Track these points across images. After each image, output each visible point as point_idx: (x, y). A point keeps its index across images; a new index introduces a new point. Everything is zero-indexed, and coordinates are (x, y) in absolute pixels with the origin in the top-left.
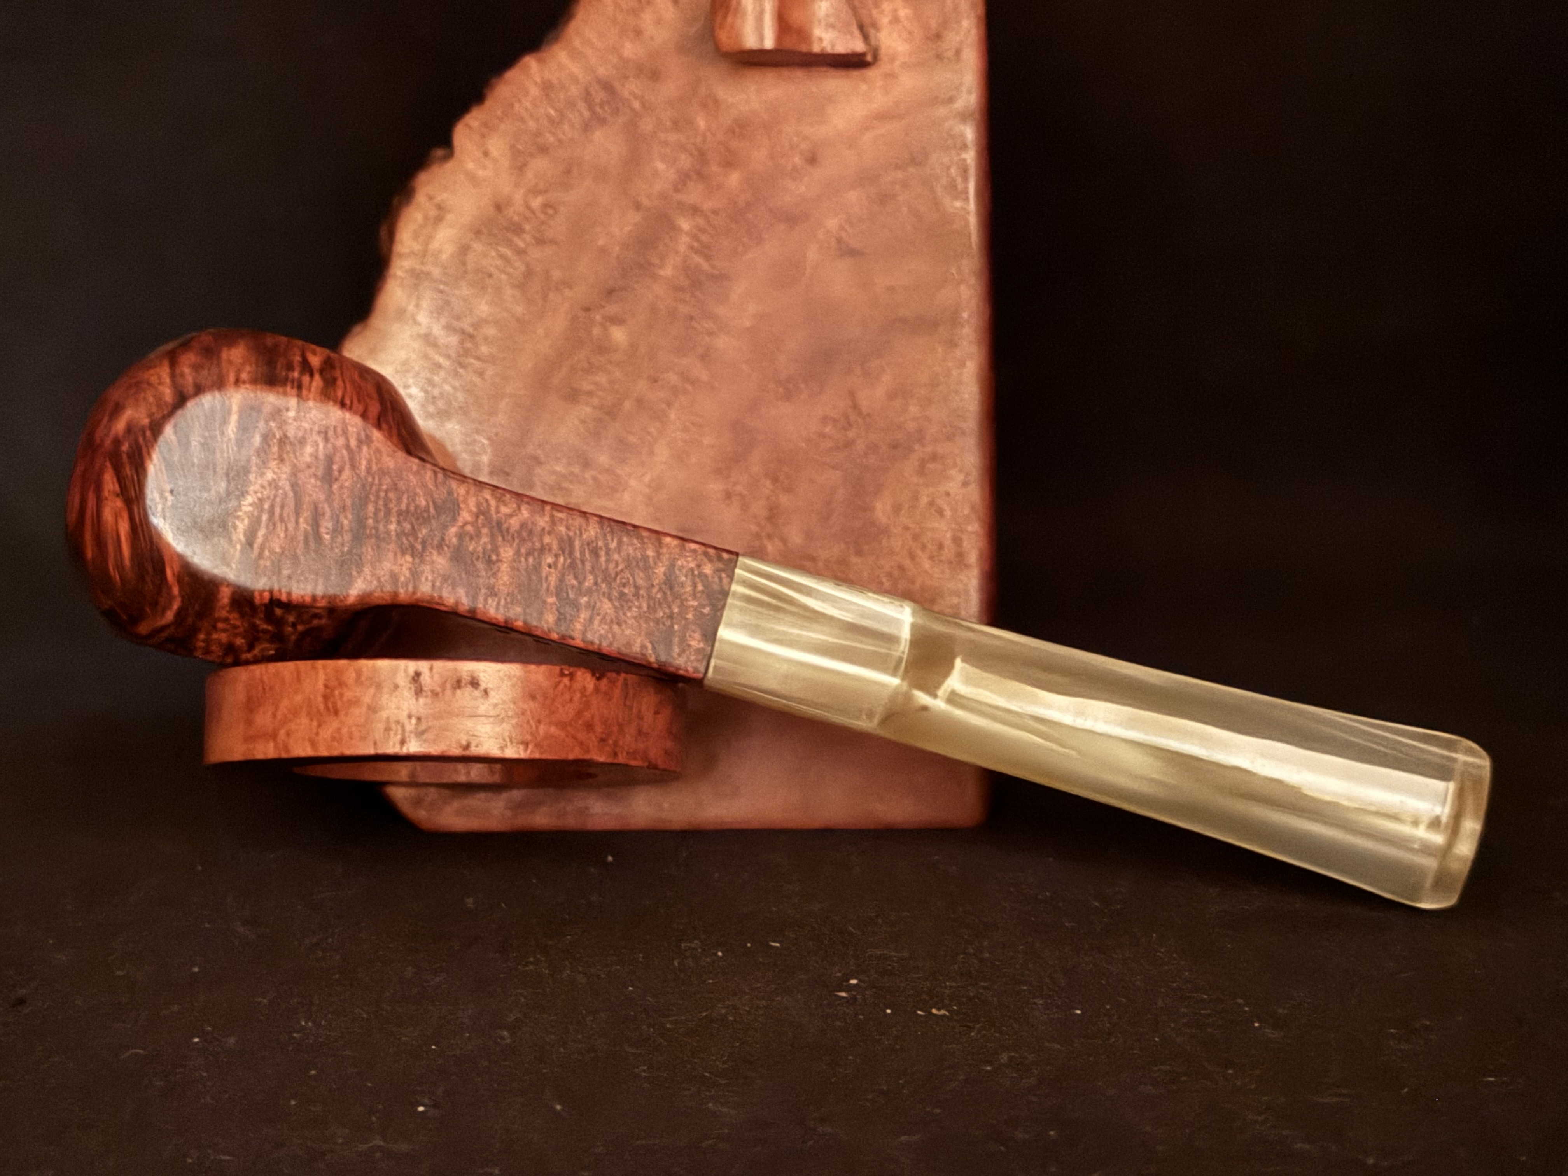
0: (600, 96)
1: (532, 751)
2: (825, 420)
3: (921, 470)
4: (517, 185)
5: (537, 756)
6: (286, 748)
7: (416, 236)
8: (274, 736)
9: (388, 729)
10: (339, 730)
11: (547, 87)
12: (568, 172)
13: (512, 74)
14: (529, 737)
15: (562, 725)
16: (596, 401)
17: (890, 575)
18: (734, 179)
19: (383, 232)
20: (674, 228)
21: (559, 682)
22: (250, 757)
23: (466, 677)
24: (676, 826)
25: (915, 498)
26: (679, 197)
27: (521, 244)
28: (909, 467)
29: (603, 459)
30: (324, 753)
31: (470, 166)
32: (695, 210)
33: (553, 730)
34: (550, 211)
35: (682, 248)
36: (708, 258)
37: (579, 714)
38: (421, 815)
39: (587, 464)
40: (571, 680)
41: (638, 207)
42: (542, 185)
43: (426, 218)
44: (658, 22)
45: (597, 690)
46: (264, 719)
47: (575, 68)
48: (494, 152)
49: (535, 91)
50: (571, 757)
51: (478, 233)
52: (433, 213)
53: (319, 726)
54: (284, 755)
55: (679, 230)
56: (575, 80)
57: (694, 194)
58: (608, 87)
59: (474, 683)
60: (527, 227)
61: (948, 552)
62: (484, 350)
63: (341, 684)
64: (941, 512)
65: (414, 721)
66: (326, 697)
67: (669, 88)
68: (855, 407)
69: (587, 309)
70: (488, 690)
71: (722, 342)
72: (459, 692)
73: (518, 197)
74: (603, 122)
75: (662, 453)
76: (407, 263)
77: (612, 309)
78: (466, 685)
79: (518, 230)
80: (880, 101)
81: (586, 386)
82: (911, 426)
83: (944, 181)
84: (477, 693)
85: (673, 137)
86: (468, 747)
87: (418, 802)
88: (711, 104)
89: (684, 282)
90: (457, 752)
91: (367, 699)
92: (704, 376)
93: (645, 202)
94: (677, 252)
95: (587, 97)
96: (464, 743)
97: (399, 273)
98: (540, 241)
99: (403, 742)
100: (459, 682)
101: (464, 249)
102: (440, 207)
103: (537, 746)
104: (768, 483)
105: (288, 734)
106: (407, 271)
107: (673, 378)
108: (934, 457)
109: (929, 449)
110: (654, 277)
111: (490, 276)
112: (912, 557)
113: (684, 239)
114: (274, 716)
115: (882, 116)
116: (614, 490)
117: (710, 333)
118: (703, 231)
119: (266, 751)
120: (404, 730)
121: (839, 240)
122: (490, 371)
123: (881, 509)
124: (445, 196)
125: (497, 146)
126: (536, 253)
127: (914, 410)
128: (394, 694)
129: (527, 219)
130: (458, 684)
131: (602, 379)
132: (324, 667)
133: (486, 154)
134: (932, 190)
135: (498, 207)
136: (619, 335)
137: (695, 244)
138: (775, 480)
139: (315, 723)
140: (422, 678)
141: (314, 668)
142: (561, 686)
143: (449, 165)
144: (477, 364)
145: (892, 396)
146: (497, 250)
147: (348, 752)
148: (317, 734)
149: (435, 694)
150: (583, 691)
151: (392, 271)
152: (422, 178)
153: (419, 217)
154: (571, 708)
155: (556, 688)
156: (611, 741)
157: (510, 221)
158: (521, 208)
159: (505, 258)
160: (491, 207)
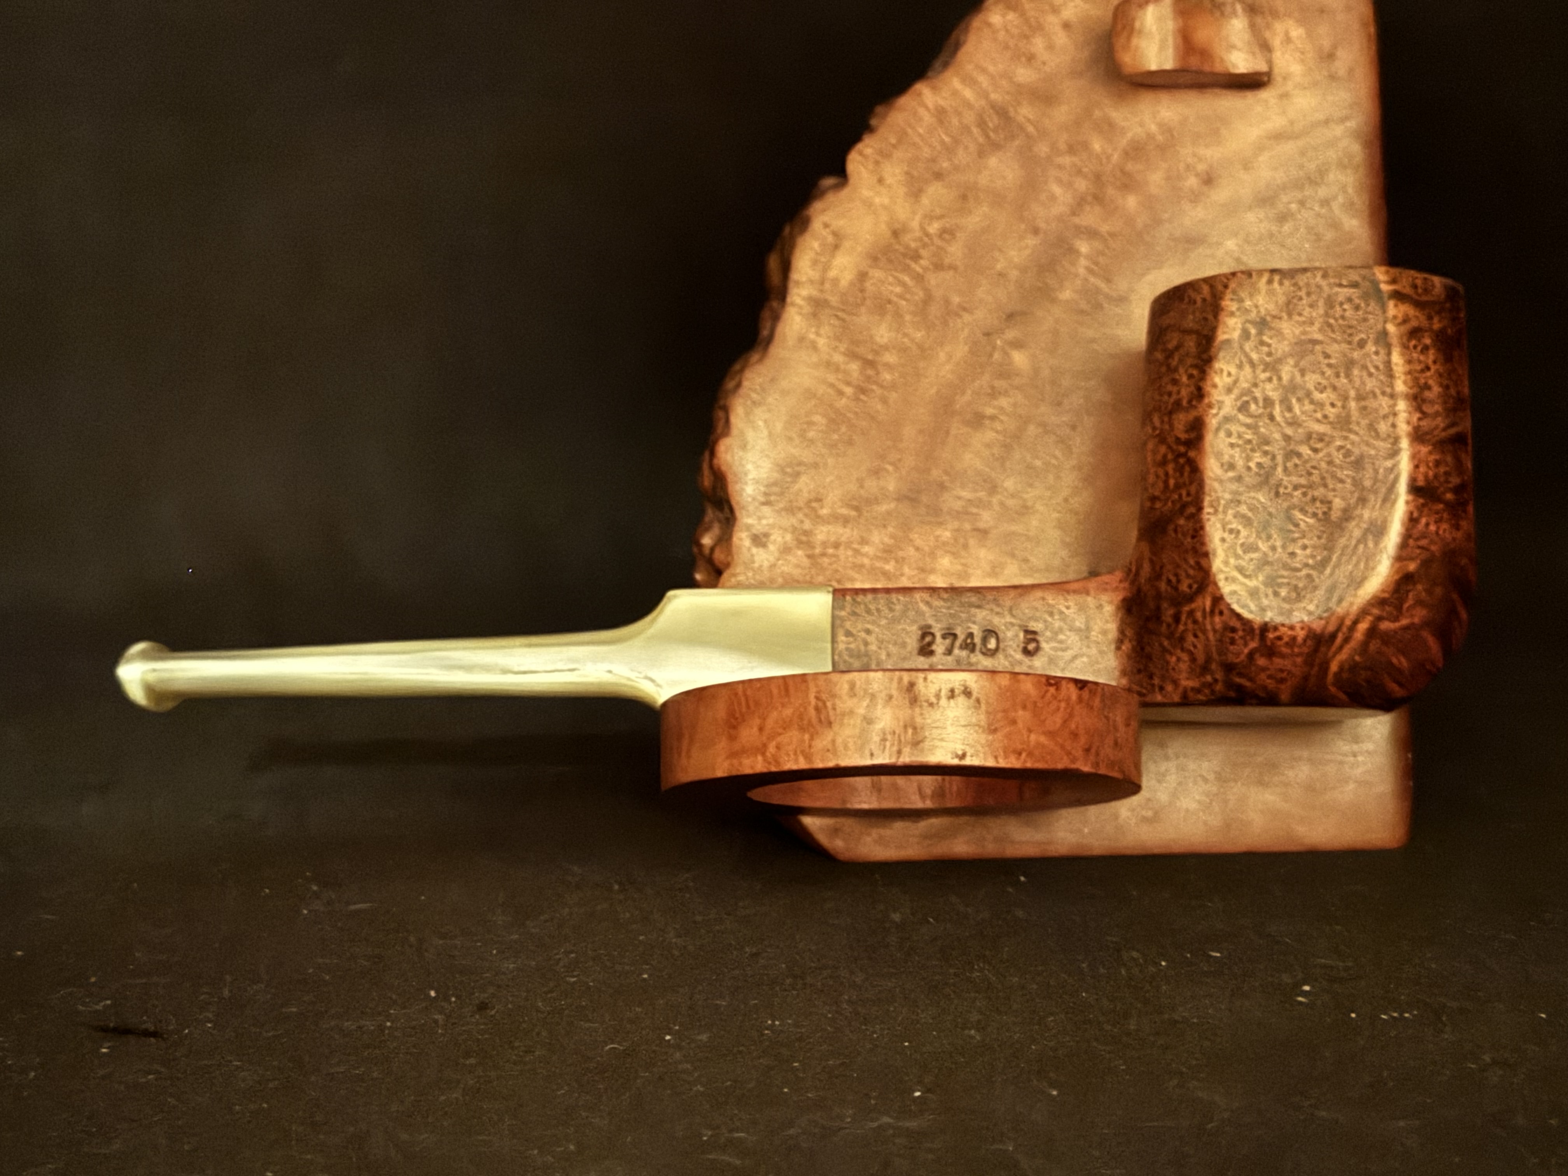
0: (993, 121)
1: (1025, 761)
4: (913, 211)
5: (1029, 765)
6: (777, 763)
7: (813, 264)
8: (762, 750)
9: (883, 740)
10: (833, 741)
11: (941, 114)
12: (964, 197)
13: (904, 101)
14: (1019, 747)
15: (1051, 734)
16: (998, 426)
18: (1131, 202)
19: (773, 262)
20: (1072, 251)
21: (1047, 691)
22: (734, 773)
23: (959, 688)
24: (1097, 852)
26: (1077, 220)
27: (919, 269)
29: (1010, 484)
30: (818, 765)
31: (866, 193)
32: (1092, 234)
33: (1043, 739)
34: (947, 236)
35: (1082, 271)
36: (1108, 281)
37: (1065, 722)
38: (837, 845)
39: (993, 489)
40: (1057, 689)
41: (1036, 231)
42: (938, 211)
43: (823, 245)
44: (1050, 47)
45: (1080, 699)
46: (749, 734)
47: (968, 93)
48: (889, 180)
49: (927, 118)
50: (1060, 766)
51: (875, 259)
52: (830, 239)
53: (812, 738)
54: (774, 769)
55: (1077, 253)
56: (969, 105)
57: (1090, 217)
58: (1002, 112)
59: (967, 693)
60: (923, 252)
62: (887, 376)
63: (834, 696)
65: (909, 731)
66: (818, 709)
67: (1062, 113)
69: (987, 334)
70: (981, 700)
72: (952, 701)
73: (915, 224)
74: (996, 147)
76: (805, 291)
77: (1011, 334)
78: (959, 695)
79: (916, 257)
80: (1277, 122)
81: (989, 411)
83: (1341, 200)
84: (971, 702)
85: (1066, 160)
86: (963, 756)
87: (835, 831)
88: (1108, 129)
89: (1082, 304)
90: (953, 762)
91: (861, 710)
93: (1042, 225)
94: (1076, 275)
95: (982, 124)
96: (960, 753)
97: (798, 301)
98: (939, 267)
99: (899, 753)
100: (952, 691)
101: (862, 276)
102: (835, 234)
103: (1030, 754)
105: (778, 747)
106: (804, 299)
110: (1054, 301)
111: (890, 302)
113: (1083, 262)
114: (761, 729)
115: (1278, 137)
116: (1023, 515)
118: (1102, 253)
119: (754, 765)
120: (899, 741)
122: (894, 395)
124: (841, 223)
125: (893, 173)
126: (934, 279)
128: (889, 705)
129: (925, 246)
130: (952, 694)
131: (1004, 402)
132: (815, 679)
133: (881, 181)
134: (1332, 209)
135: (895, 234)
136: (1019, 358)
137: (1095, 267)
139: (807, 737)
140: (915, 688)
141: (804, 681)
142: (1049, 695)
143: (845, 192)
144: (880, 391)
146: (895, 277)
147: (846, 763)
148: (810, 746)
149: (931, 705)
150: (1068, 700)
151: (789, 300)
152: (817, 206)
153: (816, 245)
154: (1058, 719)
155: (1043, 697)
156: (1093, 751)
157: (907, 247)
158: (918, 234)
159: (904, 284)
160: (888, 234)
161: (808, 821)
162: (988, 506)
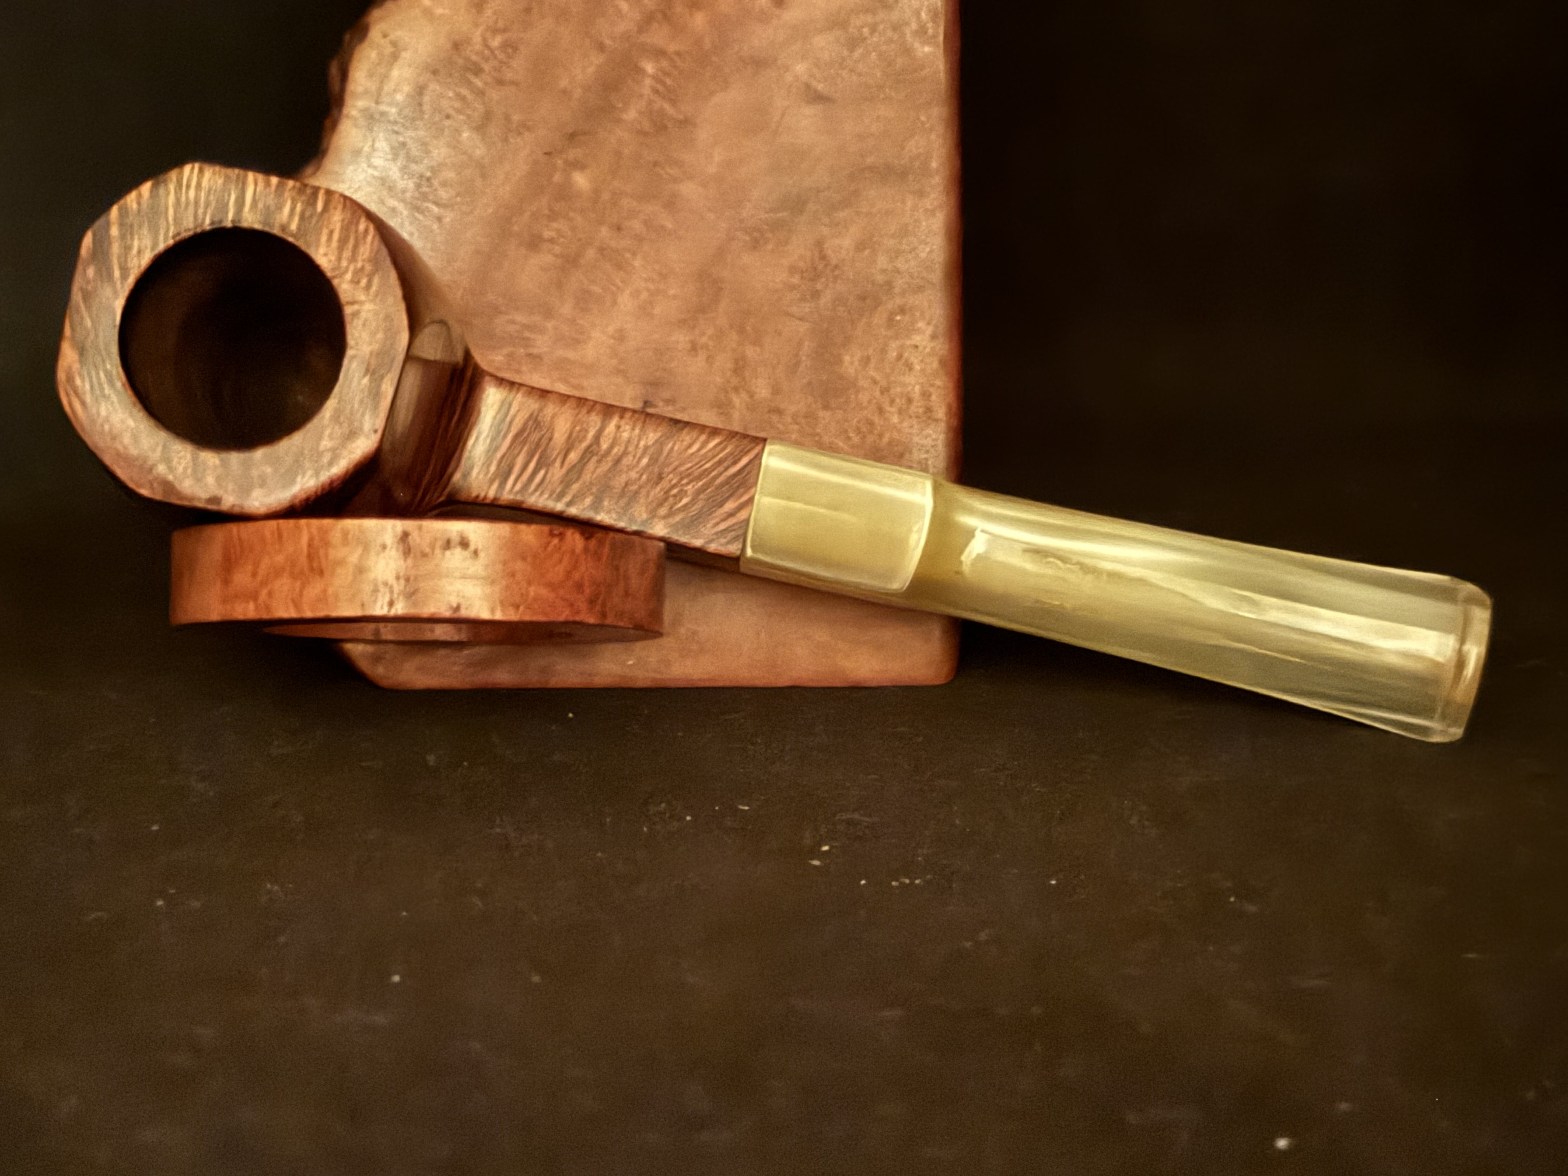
1: (524, 614)
2: (793, 270)
3: (890, 322)
4: (476, 25)
5: (527, 618)
6: (268, 608)
7: (371, 75)
8: (255, 597)
9: (376, 591)
10: (325, 591)
12: (528, 10)
14: (517, 599)
15: (551, 586)
16: (557, 249)
17: (858, 431)
18: (699, 20)
19: (334, 70)
20: (638, 71)
21: (548, 543)
22: (228, 617)
23: (455, 538)
24: (640, 684)
25: (884, 351)
26: (644, 38)
27: (480, 84)
28: (879, 318)
29: (567, 309)
30: (309, 614)
32: (659, 53)
33: (544, 592)
34: (510, 51)
35: (646, 91)
36: (673, 102)
37: (568, 574)
38: (379, 672)
39: (549, 313)
40: (561, 536)
41: (601, 47)
42: (501, 24)
43: (381, 55)
45: (586, 550)
46: (242, 578)
50: (562, 618)
51: (435, 72)
52: (389, 50)
53: (303, 586)
54: (265, 616)
55: (643, 72)
57: (658, 36)
59: (464, 544)
60: (486, 67)
61: (917, 407)
62: (442, 194)
63: (327, 544)
64: (910, 367)
65: (402, 582)
66: (310, 557)
68: (823, 257)
69: (547, 154)
70: (479, 551)
71: (689, 190)
72: (448, 553)
73: (477, 36)
75: (625, 301)
76: (361, 104)
77: (573, 154)
78: (455, 545)
79: (478, 71)
81: (548, 233)
82: (880, 278)
83: (914, 26)
84: (467, 554)
86: (458, 608)
87: (377, 659)
89: (647, 125)
90: (447, 614)
91: (354, 559)
92: (669, 225)
93: (608, 42)
94: (641, 96)
96: (455, 605)
97: (354, 113)
98: (500, 82)
99: (391, 604)
100: (448, 542)
101: (420, 90)
102: (394, 44)
103: (528, 607)
104: (734, 336)
105: (270, 594)
106: (361, 111)
107: (637, 225)
108: (902, 310)
109: (898, 301)
110: (618, 121)
111: (448, 117)
112: (881, 411)
113: (648, 82)
114: (254, 575)
116: (577, 342)
117: (675, 180)
118: (666, 74)
119: (246, 611)
120: (391, 592)
121: (808, 86)
122: (448, 217)
123: (850, 362)
124: (400, 33)
126: (494, 94)
127: (882, 261)
128: (382, 555)
129: (487, 60)
130: (448, 545)
131: (563, 226)
132: (308, 526)
134: (902, 35)
135: (456, 46)
136: (581, 180)
137: (660, 87)
138: (741, 331)
139: (298, 584)
140: (410, 537)
141: (298, 527)
142: (551, 542)
144: (435, 209)
145: (860, 247)
146: (455, 91)
147: (335, 614)
148: (301, 595)
149: (424, 555)
150: (573, 552)
151: (345, 111)
152: (376, 14)
153: (373, 55)
154: (561, 569)
155: (545, 548)
156: (600, 601)
157: (467, 59)
158: (478, 47)
159: (463, 99)
160: (449, 46)
161: (349, 646)
162: (542, 331)
